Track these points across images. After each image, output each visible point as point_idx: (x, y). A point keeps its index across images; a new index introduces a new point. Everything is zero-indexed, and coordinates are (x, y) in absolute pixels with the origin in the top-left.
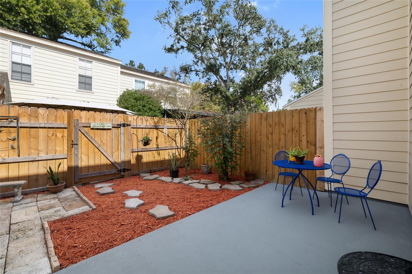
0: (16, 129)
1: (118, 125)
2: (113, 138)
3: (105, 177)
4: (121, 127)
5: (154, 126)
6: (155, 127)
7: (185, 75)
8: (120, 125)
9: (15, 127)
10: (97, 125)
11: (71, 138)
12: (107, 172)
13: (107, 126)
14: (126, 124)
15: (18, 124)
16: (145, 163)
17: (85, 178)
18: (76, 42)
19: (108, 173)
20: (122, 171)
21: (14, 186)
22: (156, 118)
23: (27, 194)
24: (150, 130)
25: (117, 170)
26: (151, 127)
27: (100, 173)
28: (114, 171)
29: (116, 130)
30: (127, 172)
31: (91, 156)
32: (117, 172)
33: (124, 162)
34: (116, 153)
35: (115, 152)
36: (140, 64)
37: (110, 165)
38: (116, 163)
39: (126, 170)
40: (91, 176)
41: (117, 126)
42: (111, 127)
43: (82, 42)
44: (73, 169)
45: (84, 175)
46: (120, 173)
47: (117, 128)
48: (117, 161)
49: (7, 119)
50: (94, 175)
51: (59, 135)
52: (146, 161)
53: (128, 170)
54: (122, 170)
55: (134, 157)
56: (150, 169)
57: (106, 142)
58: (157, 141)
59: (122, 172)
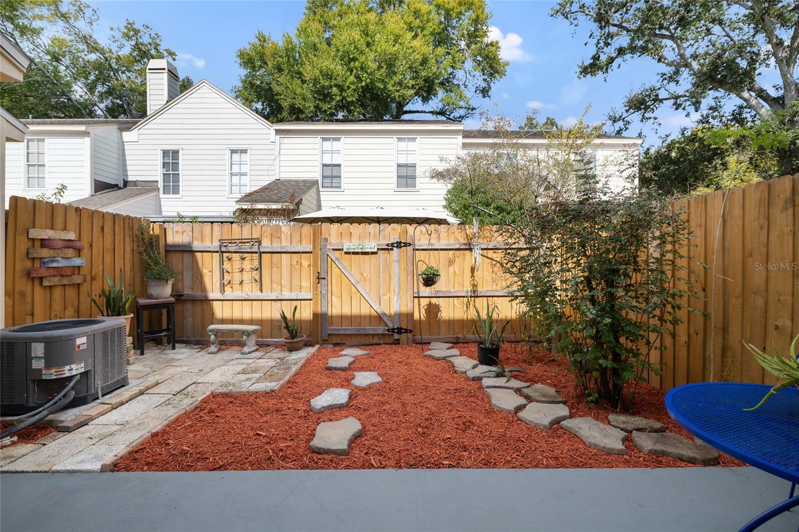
0: (257, 255)
1: (388, 245)
2: (381, 269)
3: (367, 338)
4: (394, 248)
5: (465, 244)
6: (467, 247)
7: (643, 116)
8: (392, 244)
9: (256, 253)
10: (352, 247)
11: (317, 268)
12: (370, 329)
13: (369, 247)
14: (403, 243)
15: (259, 249)
16: (445, 321)
17: (337, 335)
18: (425, 112)
19: (372, 332)
20: (396, 331)
21: (243, 332)
22: (470, 227)
23: (269, 345)
24: (457, 252)
25: (387, 328)
26: (457, 246)
27: (357, 330)
28: (381, 329)
29: (386, 255)
30: (404, 335)
31: (346, 298)
32: (387, 332)
33: (400, 315)
34: (386, 298)
35: (384, 295)
36: (548, 119)
37: (375, 317)
38: (385, 314)
39: (403, 331)
40: (345, 333)
41: (387, 247)
42: (376, 250)
43: (432, 110)
44: (320, 316)
45: (334, 329)
46: (393, 335)
47: (387, 251)
48: (387, 312)
49: (249, 242)
50: (349, 332)
51: (305, 263)
52: (447, 318)
53: (406, 331)
54: (395, 329)
55: (421, 307)
56: (455, 336)
57: (368, 277)
58: (473, 276)
59: (395, 334)
